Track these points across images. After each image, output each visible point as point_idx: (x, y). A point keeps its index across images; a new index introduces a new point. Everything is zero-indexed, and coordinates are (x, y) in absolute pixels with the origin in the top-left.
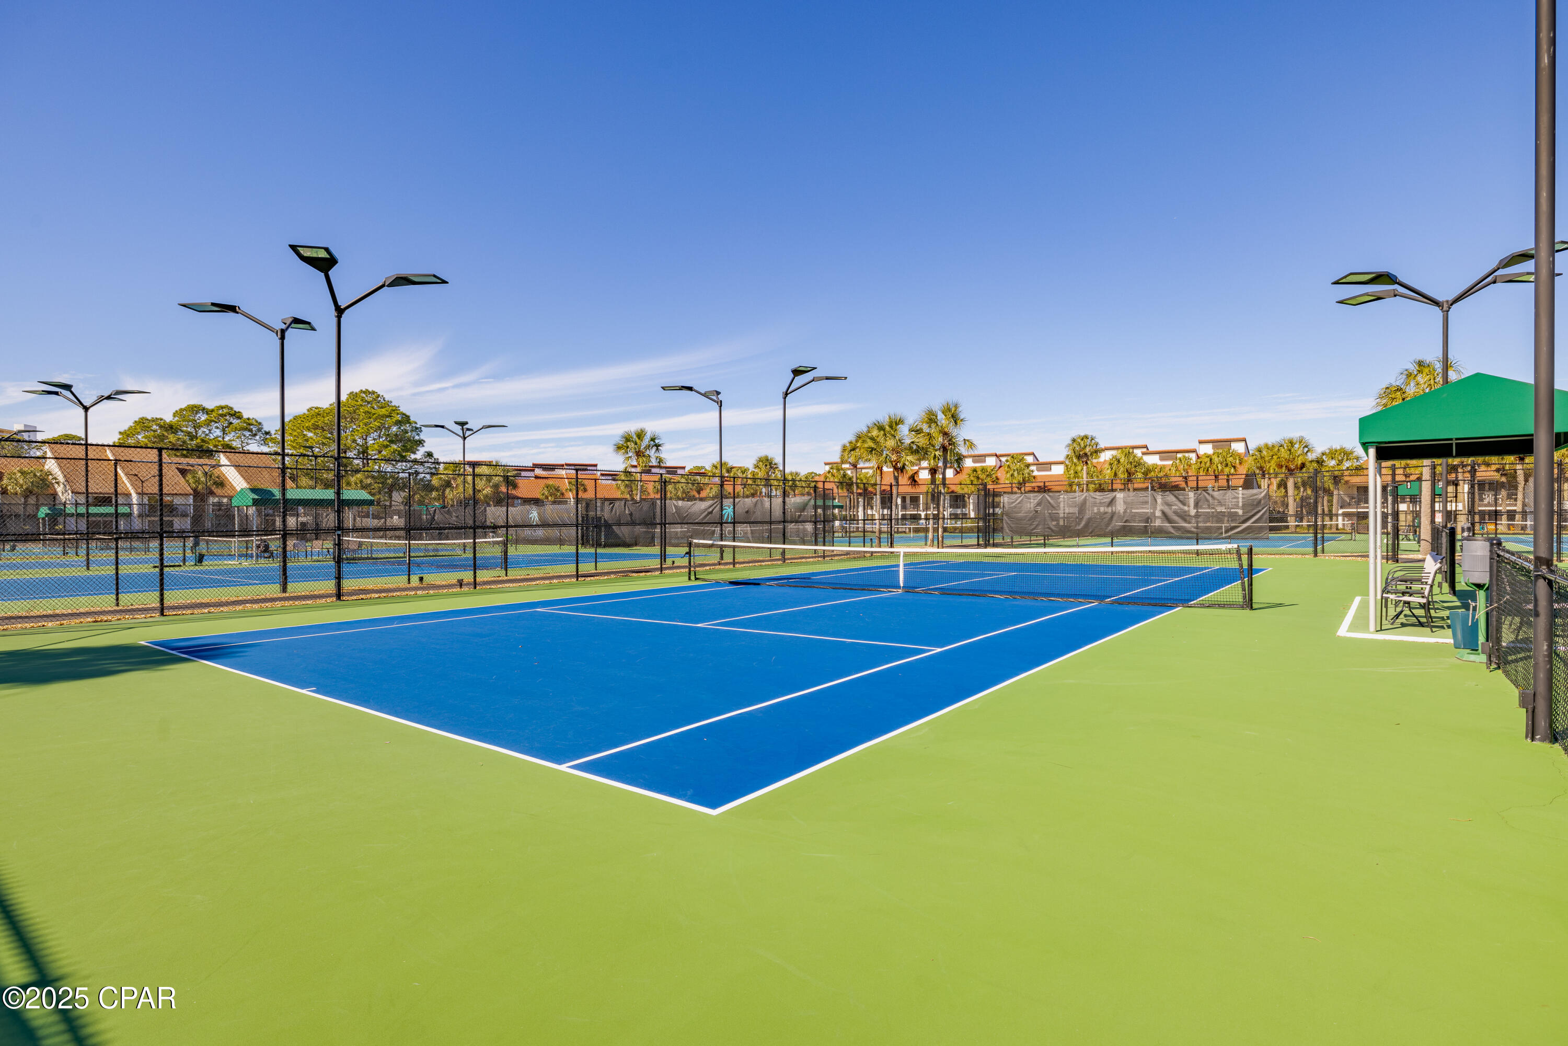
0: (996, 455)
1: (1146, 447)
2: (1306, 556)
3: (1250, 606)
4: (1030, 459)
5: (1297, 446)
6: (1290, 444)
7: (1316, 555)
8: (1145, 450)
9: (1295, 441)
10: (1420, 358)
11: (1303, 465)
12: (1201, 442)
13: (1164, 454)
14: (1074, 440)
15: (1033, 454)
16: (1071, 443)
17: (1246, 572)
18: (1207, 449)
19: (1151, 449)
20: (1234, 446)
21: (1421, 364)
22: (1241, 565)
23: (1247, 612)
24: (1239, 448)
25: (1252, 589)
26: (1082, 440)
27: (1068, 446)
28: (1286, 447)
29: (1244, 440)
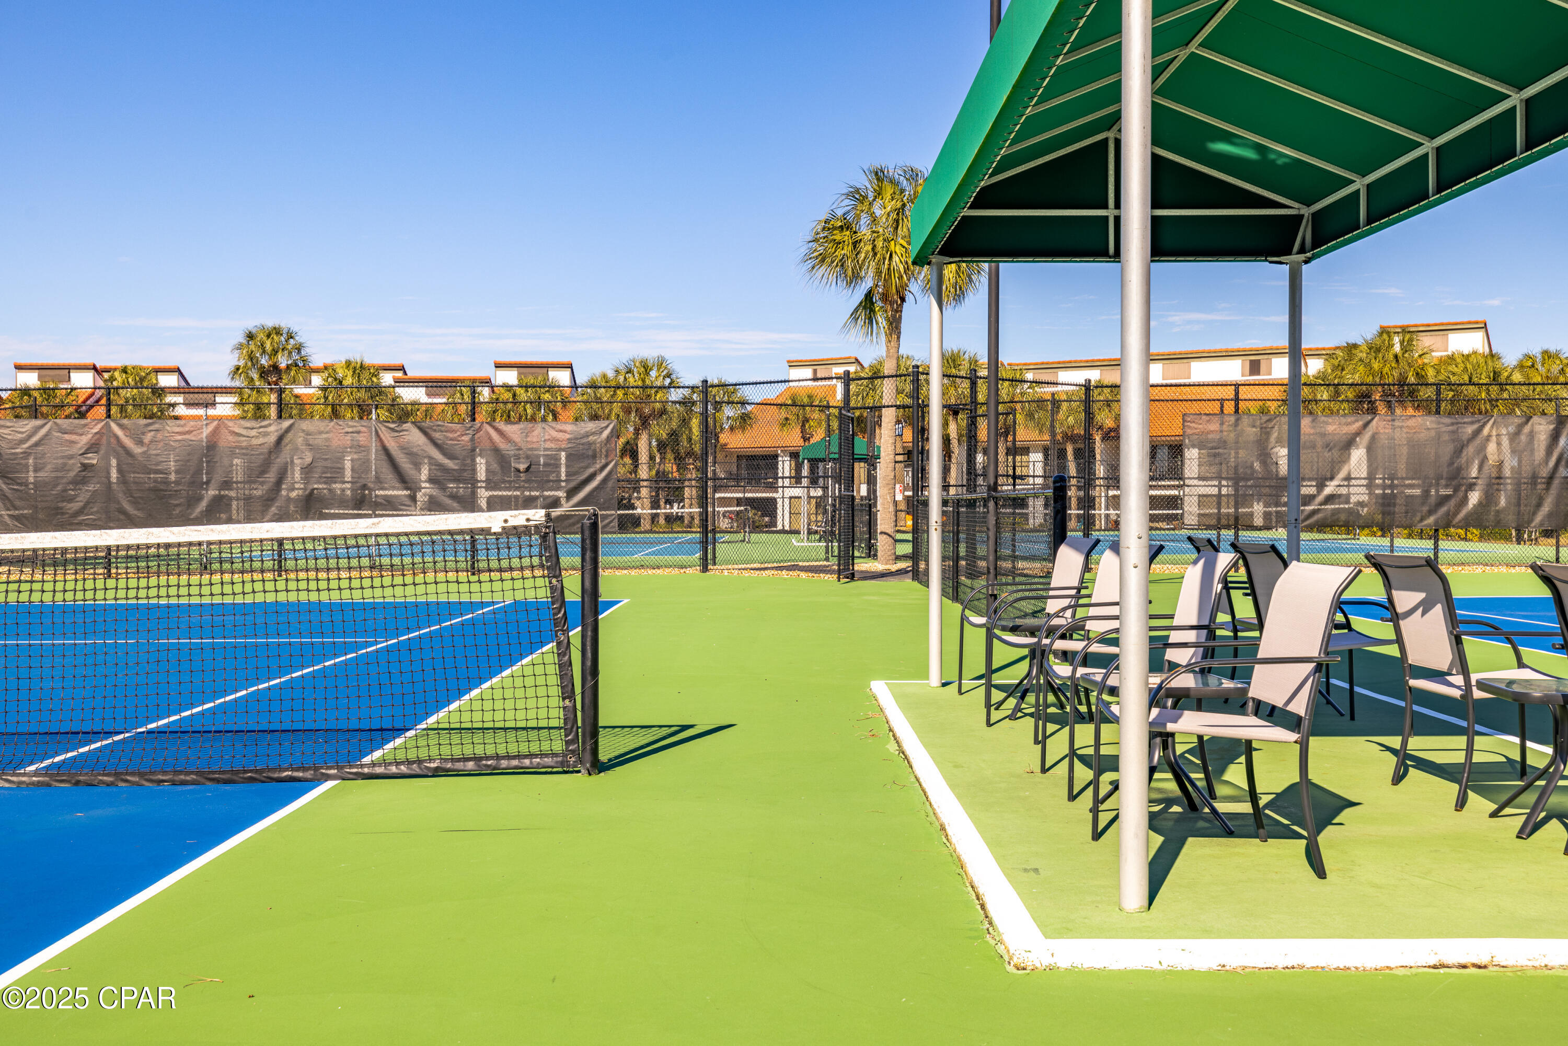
0: (95, 368)
1: (402, 369)
2: (688, 571)
3: (588, 757)
4: (168, 381)
5: (653, 373)
6: (643, 369)
7: (705, 569)
8: (399, 374)
9: (650, 365)
10: (876, 164)
11: (663, 412)
12: (498, 366)
13: (434, 385)
14: (250, 336)
15: (178, 371)
16: (245, 342)
17: (575, 615)
18: (510, 377)
19: (411, 373)
20: (554, 375)
21: (879, 175)
22: (558, 593)
23: (581, 781)
24: (562, 377)
25: (595, 688)
26: (268, 336)
27: (240, 347)
28: (636, 375)
29: (570, 367)
